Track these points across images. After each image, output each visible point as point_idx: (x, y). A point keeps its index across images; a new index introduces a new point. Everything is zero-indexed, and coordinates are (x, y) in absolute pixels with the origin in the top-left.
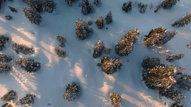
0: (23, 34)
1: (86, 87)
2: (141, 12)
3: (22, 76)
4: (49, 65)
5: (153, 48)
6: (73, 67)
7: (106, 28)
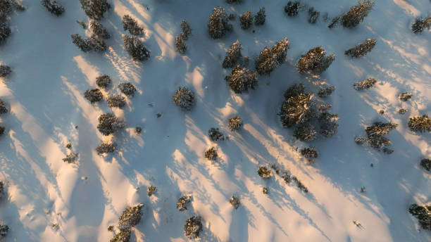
0: (132, 5)
2: (310, 21)
4: (161, 58)
5: (308, 75)
6: (191, 70)
7: (252, 30)
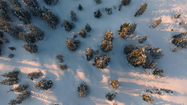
0: (28, 64)
1: (91, 84)
2: (109, 14)
3: (42, 95)
4: (58, 79)
5: (128, 37)
6: (76, 73)
7: (88, 36)
